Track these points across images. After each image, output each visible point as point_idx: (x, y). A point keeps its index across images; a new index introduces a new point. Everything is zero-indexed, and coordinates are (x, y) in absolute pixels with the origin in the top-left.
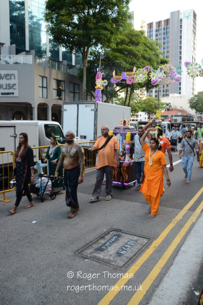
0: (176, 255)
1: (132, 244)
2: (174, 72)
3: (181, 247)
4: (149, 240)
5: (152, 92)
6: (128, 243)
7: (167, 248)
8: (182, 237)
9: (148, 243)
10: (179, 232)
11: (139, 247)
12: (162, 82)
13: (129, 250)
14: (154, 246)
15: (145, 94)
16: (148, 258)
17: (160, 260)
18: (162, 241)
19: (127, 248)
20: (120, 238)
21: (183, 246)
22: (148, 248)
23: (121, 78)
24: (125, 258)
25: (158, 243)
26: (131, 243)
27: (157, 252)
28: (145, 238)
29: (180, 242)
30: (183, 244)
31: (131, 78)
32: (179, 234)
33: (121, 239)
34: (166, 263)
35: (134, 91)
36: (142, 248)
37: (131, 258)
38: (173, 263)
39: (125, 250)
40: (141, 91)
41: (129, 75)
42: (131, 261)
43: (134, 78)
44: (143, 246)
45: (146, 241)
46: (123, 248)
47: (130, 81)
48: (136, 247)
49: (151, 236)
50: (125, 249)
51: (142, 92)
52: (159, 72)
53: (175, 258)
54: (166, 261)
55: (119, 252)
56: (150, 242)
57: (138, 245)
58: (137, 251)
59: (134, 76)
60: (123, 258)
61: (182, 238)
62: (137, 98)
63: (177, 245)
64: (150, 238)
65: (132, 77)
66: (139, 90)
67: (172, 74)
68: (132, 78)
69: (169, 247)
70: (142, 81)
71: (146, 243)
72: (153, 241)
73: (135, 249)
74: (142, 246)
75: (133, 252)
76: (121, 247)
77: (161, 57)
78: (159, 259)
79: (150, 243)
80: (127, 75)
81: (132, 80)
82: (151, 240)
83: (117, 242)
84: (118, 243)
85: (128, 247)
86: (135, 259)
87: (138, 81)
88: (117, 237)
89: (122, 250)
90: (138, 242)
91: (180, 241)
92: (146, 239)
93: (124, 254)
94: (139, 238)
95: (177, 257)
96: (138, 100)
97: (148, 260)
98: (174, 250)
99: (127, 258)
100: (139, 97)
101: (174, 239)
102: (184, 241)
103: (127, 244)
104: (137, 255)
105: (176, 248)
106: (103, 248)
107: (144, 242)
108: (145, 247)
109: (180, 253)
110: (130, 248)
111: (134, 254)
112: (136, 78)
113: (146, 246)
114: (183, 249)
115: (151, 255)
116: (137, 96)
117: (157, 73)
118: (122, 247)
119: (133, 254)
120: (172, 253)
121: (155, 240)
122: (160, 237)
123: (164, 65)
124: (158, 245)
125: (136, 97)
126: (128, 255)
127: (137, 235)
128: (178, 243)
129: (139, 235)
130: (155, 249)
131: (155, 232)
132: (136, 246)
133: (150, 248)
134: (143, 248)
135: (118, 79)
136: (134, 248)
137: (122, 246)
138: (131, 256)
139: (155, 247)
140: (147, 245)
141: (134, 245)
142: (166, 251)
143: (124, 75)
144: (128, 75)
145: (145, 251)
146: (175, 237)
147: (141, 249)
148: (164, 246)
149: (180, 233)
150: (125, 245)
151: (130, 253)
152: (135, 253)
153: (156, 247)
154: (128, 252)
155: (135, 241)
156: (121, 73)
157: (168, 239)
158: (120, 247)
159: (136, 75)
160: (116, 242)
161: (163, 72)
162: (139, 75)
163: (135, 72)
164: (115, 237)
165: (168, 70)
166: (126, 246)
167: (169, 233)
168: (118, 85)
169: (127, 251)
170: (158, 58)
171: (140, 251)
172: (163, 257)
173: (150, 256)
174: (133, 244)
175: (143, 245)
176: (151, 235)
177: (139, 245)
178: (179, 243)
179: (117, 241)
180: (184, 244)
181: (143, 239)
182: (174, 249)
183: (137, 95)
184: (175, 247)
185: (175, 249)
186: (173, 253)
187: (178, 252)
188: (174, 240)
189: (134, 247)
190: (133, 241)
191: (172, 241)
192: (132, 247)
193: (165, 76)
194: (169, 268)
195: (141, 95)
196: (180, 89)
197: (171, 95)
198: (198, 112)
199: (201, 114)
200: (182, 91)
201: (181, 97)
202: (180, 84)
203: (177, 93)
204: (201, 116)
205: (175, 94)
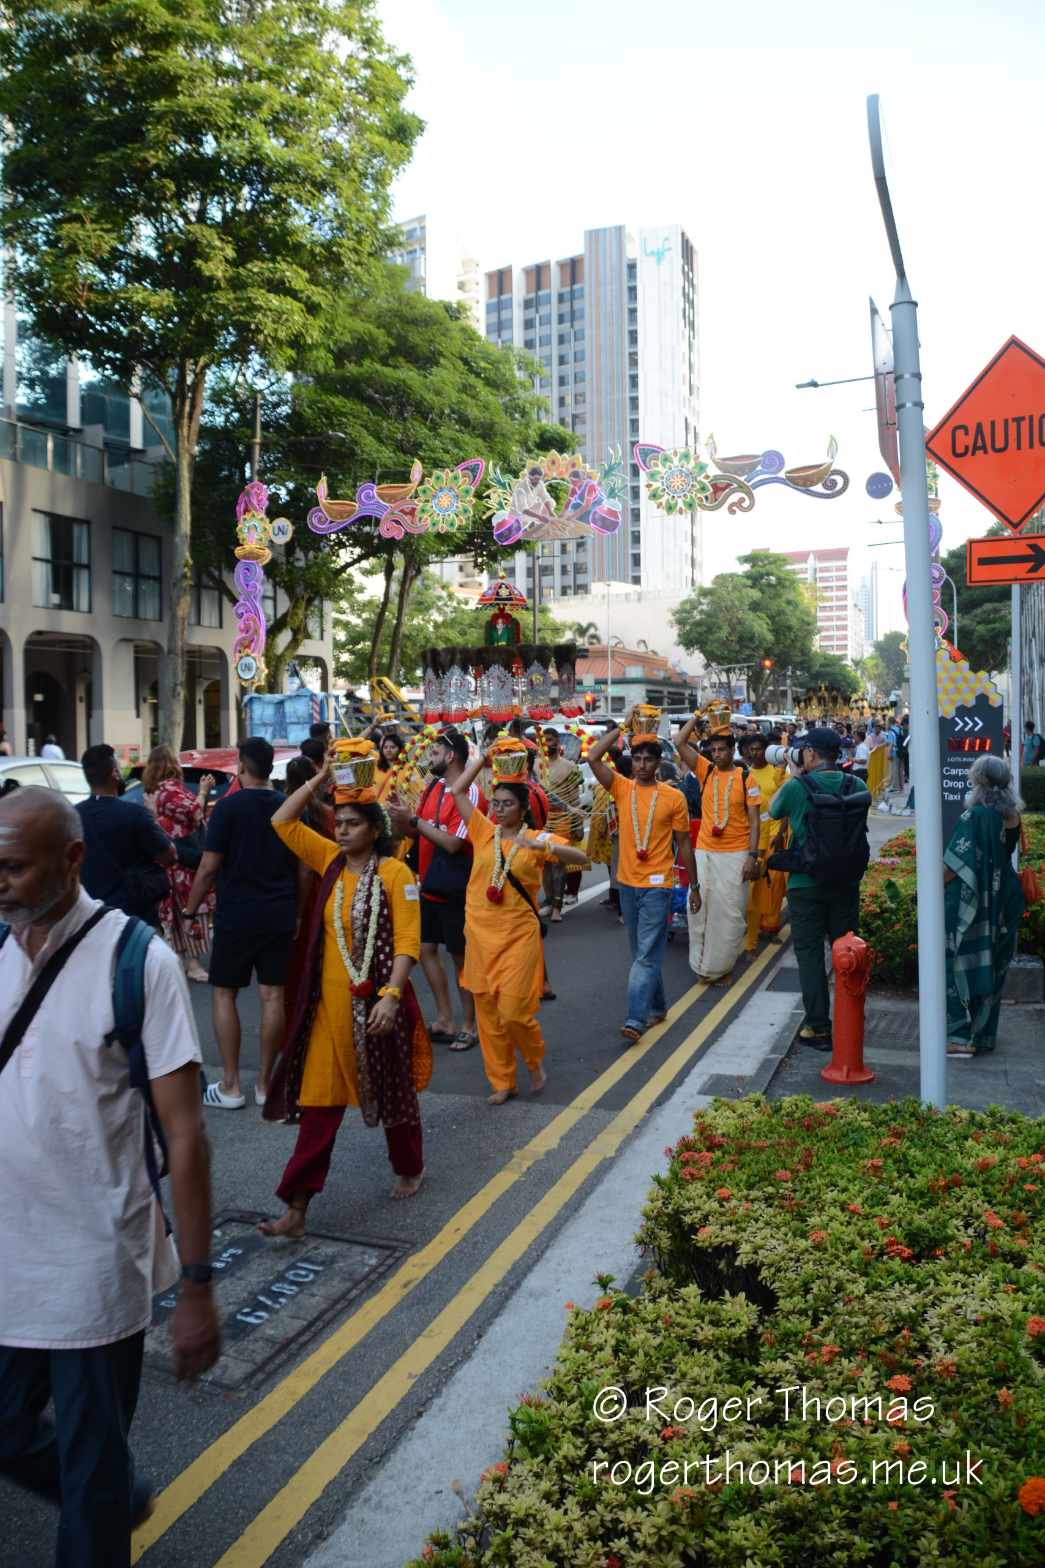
0: (496, 1314)
1: (307, 1276)
2: (592, 488)
3: (525, 1275)
4: (388, 1252)
5: (511, 572)
6: (290, 1275)
7: (463, 1282)
8: (541, 1229)
9: (381, 1270)
10: (531, 1208)
11: (337, 1286)
12: (540, 533)
13: (284, 1306)
14: (404, 1281)
15: (480, 584)
16: (368, 1336)
17: (420, 1339)
18: (449, 1254)
19: (276, 1296)
20: (256, 1254)
21: (536, 1268)
22: (379, 1289)
23: (358, 510)
24: (261, 1344)
25: (423, 1265)
26: (303, 1273)
27: (410, 1308)
28: (373, 1246)
29: (525, 1254)
30: (537, 1260)
31: (402, 511)
32: (528, 1217)
33: (261, 1256)
34: (443, 1352)
35: (420, 572)
36: (350, 1290)
37: (291, 1341)
38: (474, 1349)
39: (266, 1308)
40: (461, 569)
41: (390, 499)
42: (284, 1356)
43: (414, 510)
44: (356, 1284)
45: (373, 1262)
46: (262, 1298)
47: (398, 523)
48: (323, 1291)
49: (402, 1235)
50: (269, 1303)
51: (468, 576)
52: (524, 486)
53: (490, 1324)
54: (446, 1343)
55: (239, 1317)
56: (390, 1261)
57: (332, 1279)
58: (323, 1306)
59: (416, 501)
60: (251, 1347)
61: (541, 1234)
62: (440, 604)
63: (509, 1267)
64: (395, 1244)
65: (407, 508)
66: (455, 565)
67: (581, 498)
68: (406, 514)
69: (473, 1280)
70: (452, 525)
71: (374, 1269)
72: (406, 1255)
73: (316, 1301)
74: (348, 1284)
75: (302, 1313)
76: (250, 1293)
78: (414, 1338)
79: (390, 1267)
80: (381, 496)
81: (408, 518)
82: (397, 1254)
83: (239, 1274)
84: (240, 1279)
85: (282, 1295)
86: (303, 1345)
87: (434, 524)
88: (240, 1252)
89: (254, 1310)
90: (336, 1266)
91: (525, 1248)
92: (376, 1252)
93: (258, 1325)
94: (346, 1246)
95: (498, 1321)
96: (448, 610)
97: (362, 1344)
98: (493, 1292)
99: (270, 1340)
100: (451, 596)
101: (500, 1242)
102: (547, 1247)
103: (281, 1278)
104: (320, 1324)
105: (504, 1282)
106: (163, 1303)
107: (364, 1265)
108: (363, 1285)
109: (518, 1300)
110: (291, 1298)
111: (305, 1323)
112: (423, 511)
113: (372, 1282)
114: (532, 1281)
115: (385, 1320)
116: (444, 594)
117: (515, 489)
118: (253, 1295)
119: (300, 1324)
120: (479, 1303)
121: (419, 1250)
122: (440, 1236)
124: (422, 1274)
125: (439, 598)
126: (275, 1328)
127: (337, 1235)
128: (518, 1256)
129: (347, 1236)
130: (406, 1291)
131: (421, 1215)
132: (324, 1284)
133: (386, 1289)
134: (355, 1292)
135: (341, 515)
136: (313, 1295)
137: (257, 1288)
138: (291, 1334)
139: (406, 1285)
140: (373, 1277)
141: (312, 1282)
142: (453, 1296)
143: (368, 497)
144: (387, 495)
145: (360, 1305)
146: (510, 1230)
147: (343, 1297)
148: (450, 1278)
149: (534, 1211)
150: (272, 1283)
151: (288, 1320)
152: (310, 1318)
153: (416, 1283)
154: (283, 1314)
155: (322, 1263)
157: (477, 1243)
158: (245, 1295)
160: (231, 1275)
161: (543, 486)
164: (232, 1251)
165: (566, 477)
166: (274, 1288)
167: (484, 1216)
169: (277, 1311)
171: (339, 1307)
172: (431, 1326)
173: (377, 1326)
174: (312, 1276)
175: (358, 1277)
176: (402, 1229)
177: (336, 1282)
178: (521, 1258)
179: (240, 1269)
180: (542, 1262)
181: (364, 1253)
182: (490, 1288)
183: (443, 588)
184: (498, 1276)
185: (496, 1285)
186: (484, 1302)
187: (507, 1298)
188: (501, 1247)
189: (314, 1290)
190: (313, 1263)
191: (493, 1250)
192: (301, 1292)
193: (553, 502)
194: (450, 1373)
195: (460, 586)
196: (636, 560)
197: (596, 588)
198: (714, 665)
199: (728, 671)
200: (644, 572)
201: (639, 599)
202: (636, 538)
203: (625, 581)
204: (729, 683)
205: (613, 583)
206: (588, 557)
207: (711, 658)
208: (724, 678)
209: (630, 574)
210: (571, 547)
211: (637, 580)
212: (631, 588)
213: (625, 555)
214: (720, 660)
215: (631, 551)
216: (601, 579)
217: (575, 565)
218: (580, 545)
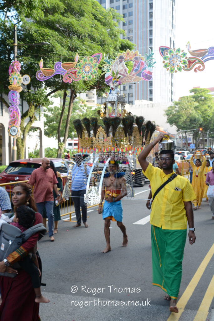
2: (142, 64)
15: (94, 101)
23: (55, 72)
31: (71, 72)
35: (76, 96)
40: (87, 95)
41: (67, 68)
43: (76, 72)
47: (70, 77)
52: (117, 63)
59: (76, 69)
62: (82, 108)
65: (73, 71)
66: (85, 94)
67: (138, 67)
68: (73, 73)
70: (90, 78)
77: (120, 38)
80: (63, 67)
81: (73, 75)
87: (83, 78)
96: (83, 110)
100: (85, 105)
112: (79, 72)
116: (83, 105)
117: (114, 64)
123: (125, 51)
125: (81, 106)
135: (48, 74)
143: (59, 67)
144: (66, 66)
156: (53, 64)
159: (79, 67)
162: (84, 67)
163: (78, 62)
165: (133, 59)
168: (49, 84)
170: (116, 41)
195: (87, 102)
196: (151, 92)
197: (136, 102)
198: (180, 130)
199: (186, 132)
200: (154, 96)
201: (152, 106)
202: (151, 84)
203: (147, 100)
204: (186, 137)
205: (142, 100)
206: (133, 91)
207: (179, 127)
208: (184, 135)
209: (149, 97)
210: (127, 88)
211: (151, 99)
212: (149, 102)
213: (147, 90)
214: (183, 128)
215: (149, 89)
216: (138, 99)
217: (129, 94)
218: (130, 87)
